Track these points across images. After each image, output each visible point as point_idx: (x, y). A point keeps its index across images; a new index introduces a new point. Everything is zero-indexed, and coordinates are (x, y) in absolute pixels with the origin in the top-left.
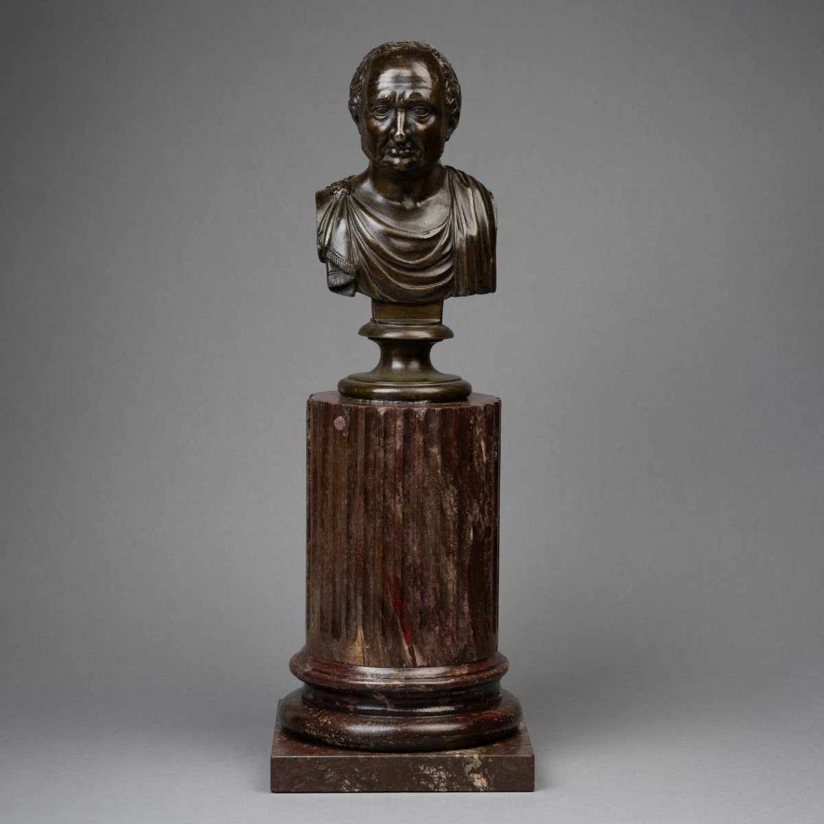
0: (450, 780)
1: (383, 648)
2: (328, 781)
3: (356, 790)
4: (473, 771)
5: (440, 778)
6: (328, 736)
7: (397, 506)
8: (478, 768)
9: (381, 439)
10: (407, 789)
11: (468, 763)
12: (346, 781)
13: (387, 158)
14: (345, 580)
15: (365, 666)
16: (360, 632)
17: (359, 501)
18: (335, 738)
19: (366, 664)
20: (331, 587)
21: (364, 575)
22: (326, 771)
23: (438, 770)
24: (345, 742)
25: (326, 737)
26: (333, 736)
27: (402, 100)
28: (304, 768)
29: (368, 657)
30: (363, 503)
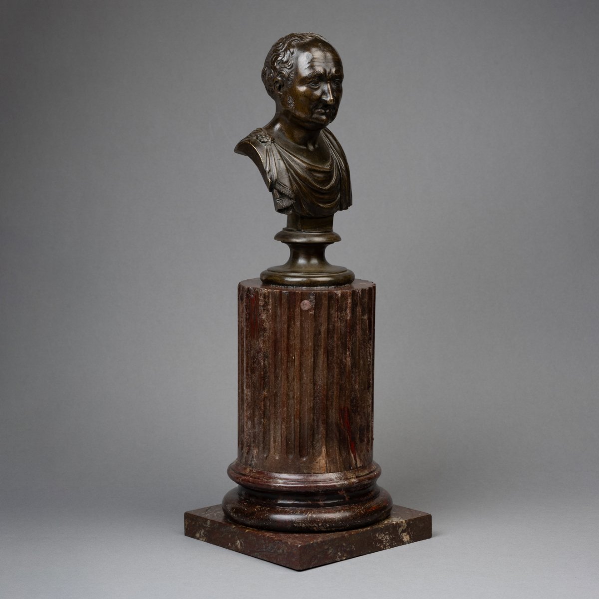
0: (391, 540)
1: (339, 458)
2: (330, 556)
3: (344, 559)
4: (403, 531)
5: (386, 540)
6: (316, 525)
7: (347, 359)
8: (406, 529)
9: (339, 313)
10: (370, 552)
11: (400, 527)
12: (339, 553)
13: (315, 116)
14: (312, 415)
15: (327, 473)
16: (324, 450)
17: (322, 359)
18: (322, 525)
19: (328, 472)
20: (298, 421)
21: (326, 409)
22: (328, 549)
23: (386, 535)
24: (329, 527)
25: (315, 526)
26: (320, 524)
27: (330, 75)
28: (317, 549)
29: (329, 466)
30: (326, 359)
